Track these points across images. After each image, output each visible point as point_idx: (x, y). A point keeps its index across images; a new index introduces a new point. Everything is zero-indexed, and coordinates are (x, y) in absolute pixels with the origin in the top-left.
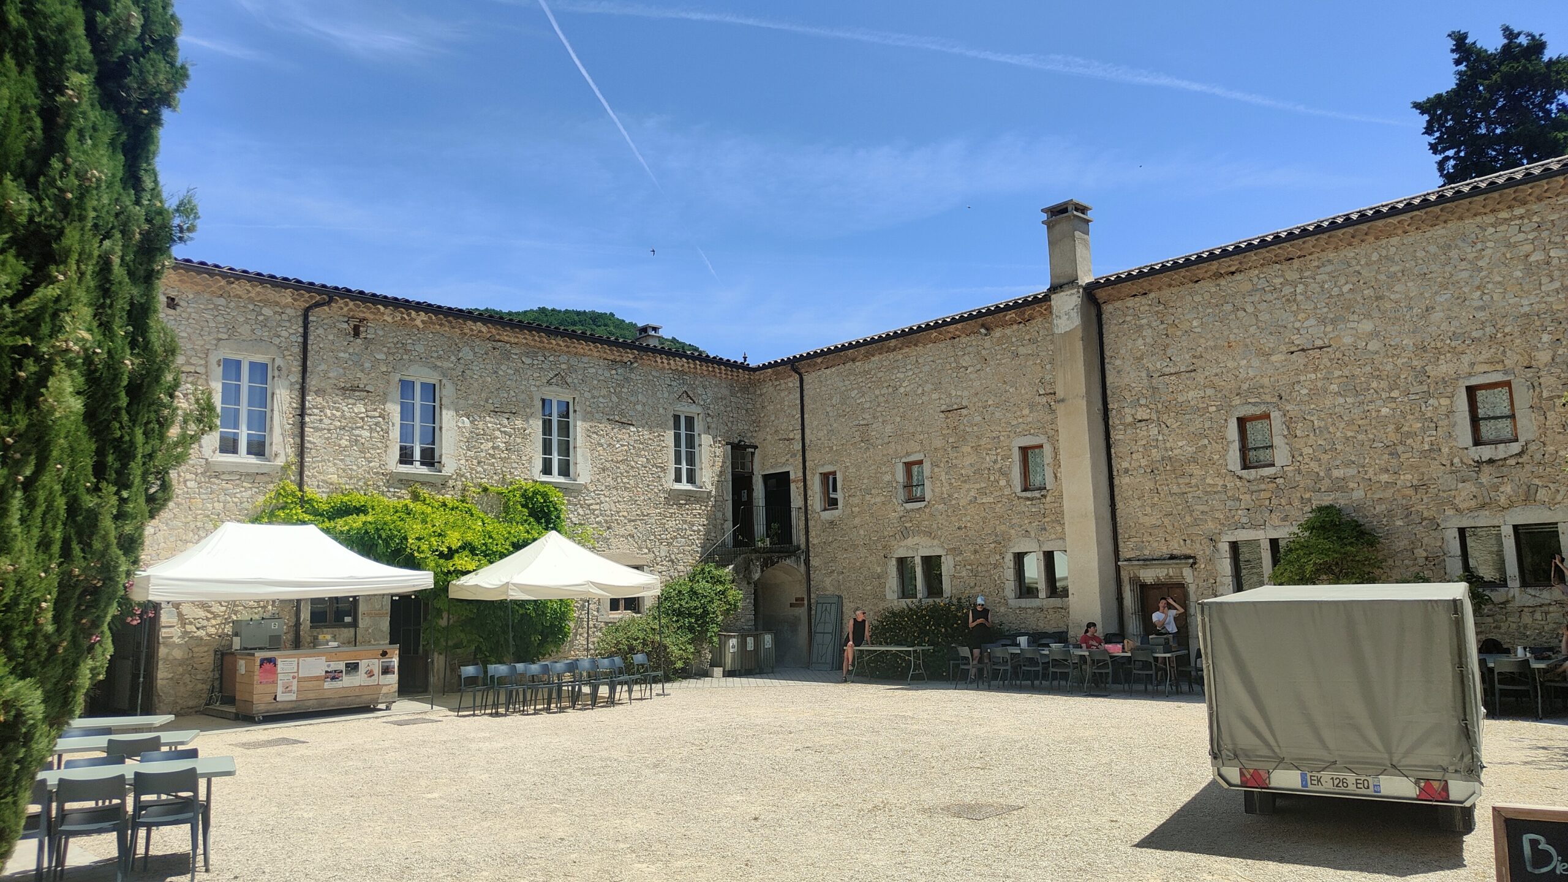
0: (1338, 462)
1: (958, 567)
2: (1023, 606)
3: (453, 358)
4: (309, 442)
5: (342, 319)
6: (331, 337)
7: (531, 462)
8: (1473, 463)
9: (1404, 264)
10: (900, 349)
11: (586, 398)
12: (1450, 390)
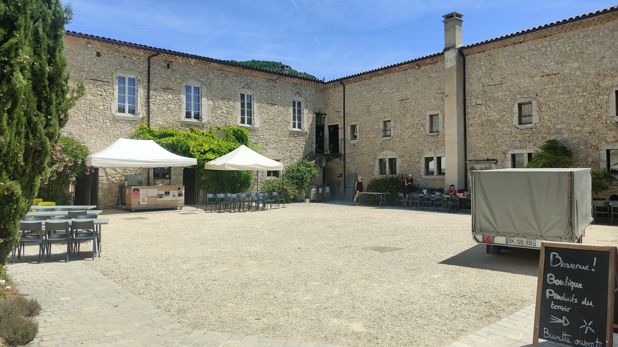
0: (559, 122)
1: (403, 163)
2: (428, 178)
3: (206, 77)
4: (151, 109)
5: (163, 61)
6: (159, 68)
7: (236, 118)
8: (615, 123)
9: (594, 38)
10: (384, 75)
11: (258, 94)
12: (608, 92)
